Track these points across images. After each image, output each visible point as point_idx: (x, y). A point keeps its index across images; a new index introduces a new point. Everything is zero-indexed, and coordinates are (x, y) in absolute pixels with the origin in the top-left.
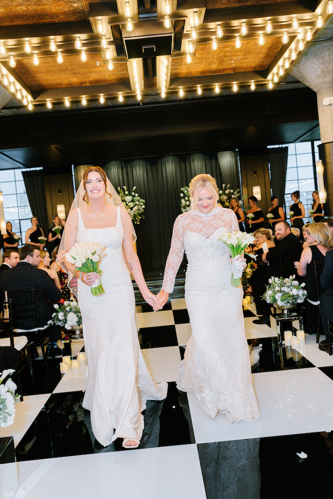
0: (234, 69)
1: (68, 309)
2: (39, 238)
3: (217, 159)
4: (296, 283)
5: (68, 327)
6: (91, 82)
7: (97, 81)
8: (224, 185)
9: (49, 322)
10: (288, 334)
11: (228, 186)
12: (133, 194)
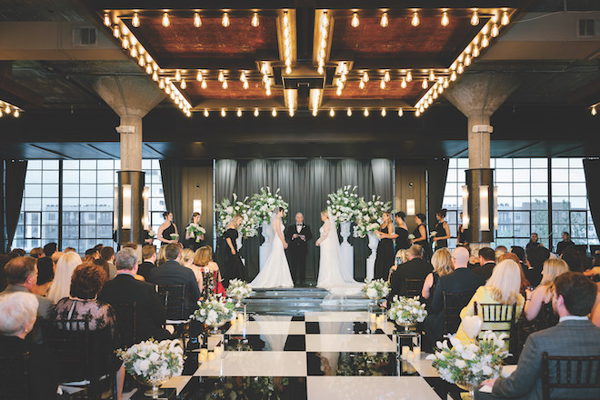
0: (383, 96)
1: (209, 306)
2: (171, 235)
3: (370, 165)
4: (419, 303)
5: (208, 323)
6: (248, 97)
7: (254, 97)
8: (374, 196)
9: (191, 317)
10: (406, 349)
11: (379, 197)
12: (277, 196)
